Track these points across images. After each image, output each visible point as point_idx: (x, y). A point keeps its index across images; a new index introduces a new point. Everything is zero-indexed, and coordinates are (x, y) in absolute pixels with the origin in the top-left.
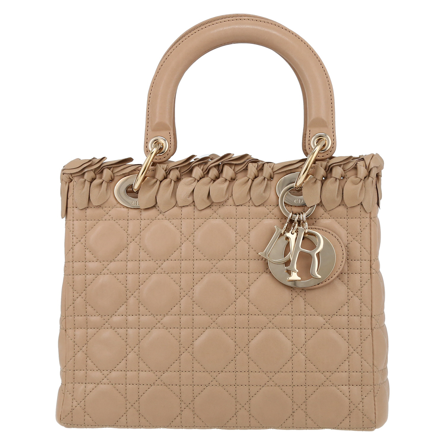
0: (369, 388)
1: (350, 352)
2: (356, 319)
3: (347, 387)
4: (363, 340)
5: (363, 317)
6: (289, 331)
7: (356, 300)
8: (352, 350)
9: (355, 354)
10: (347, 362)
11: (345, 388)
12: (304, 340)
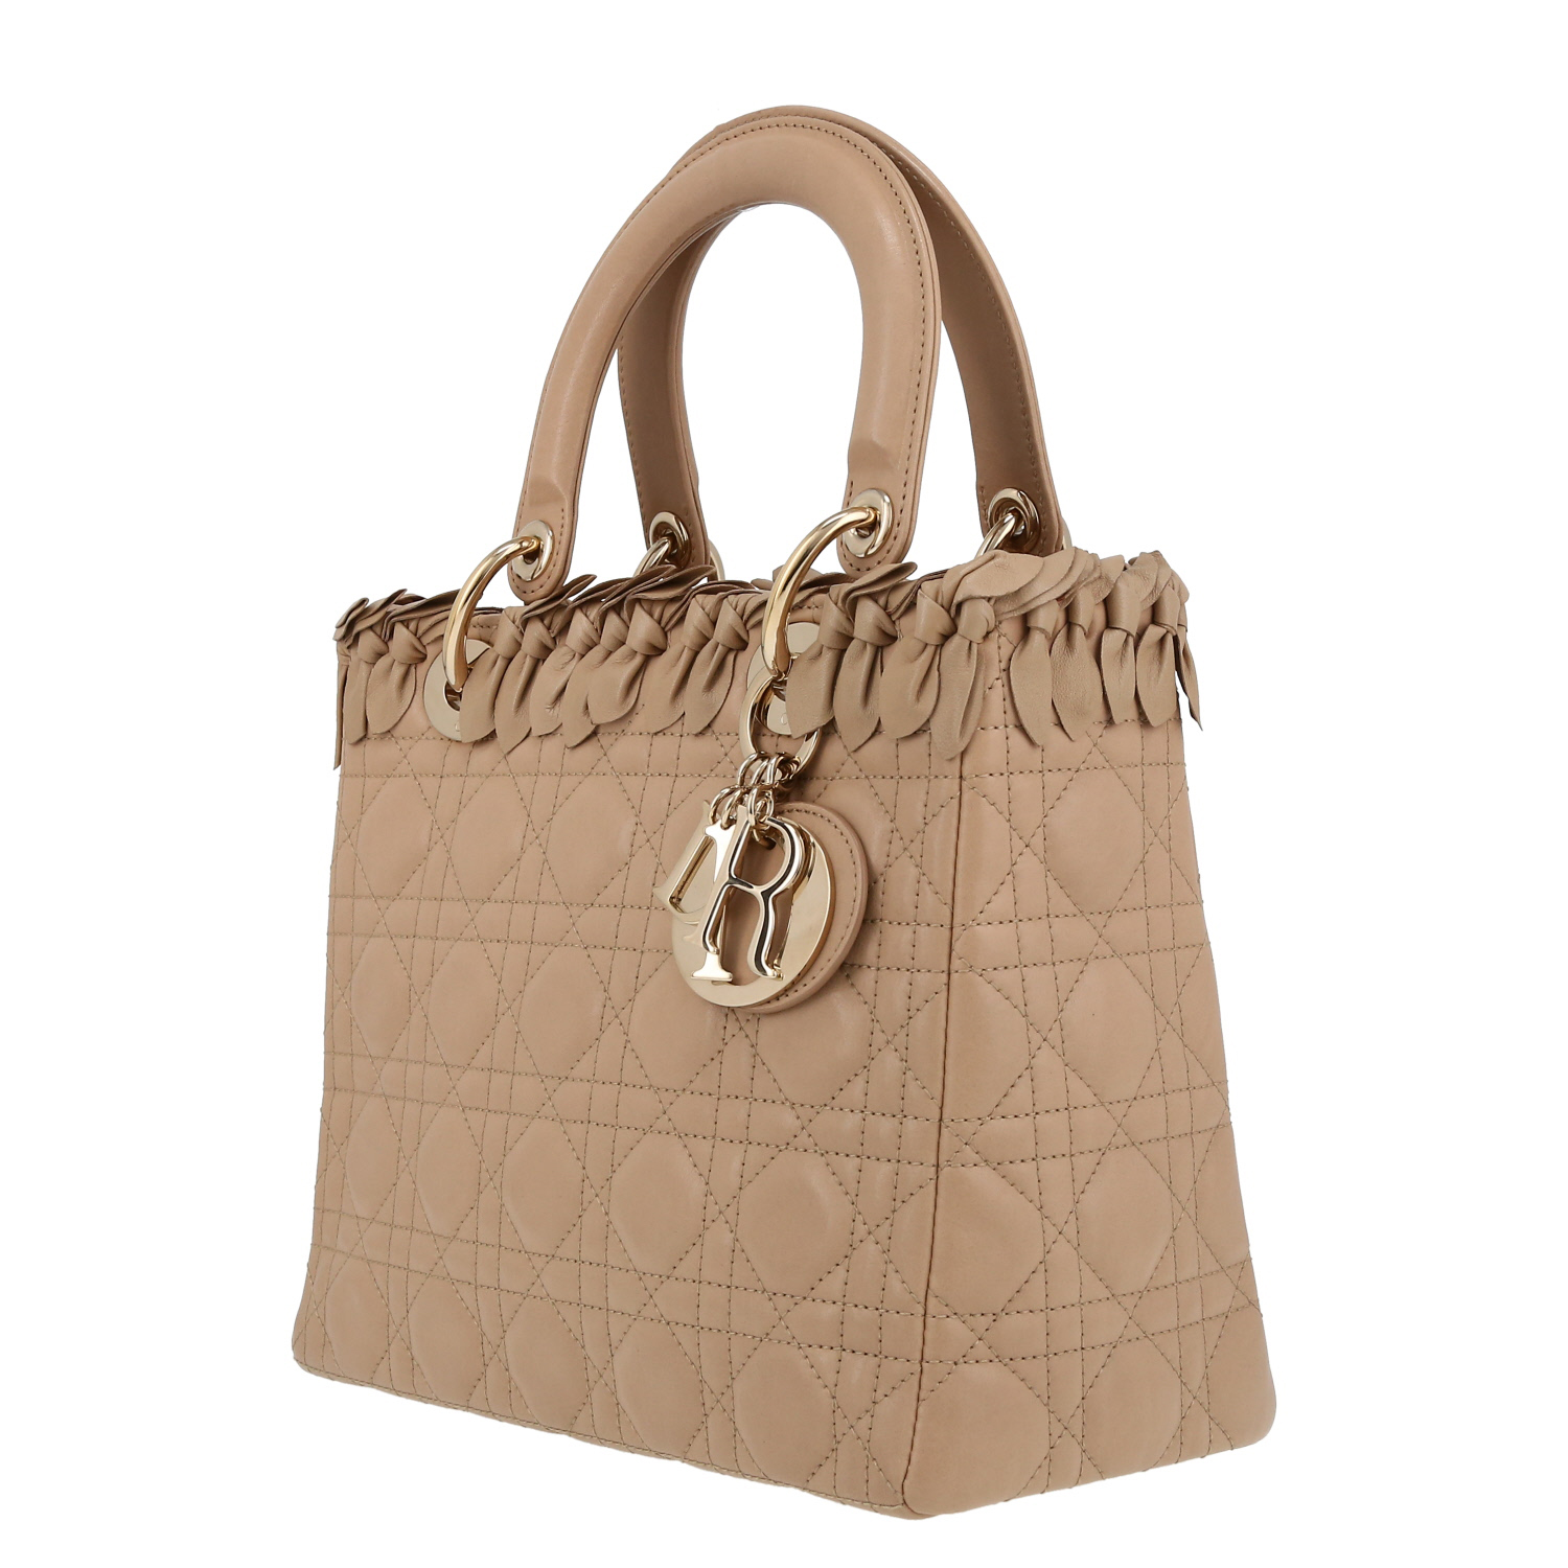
0: (897, 1368)
1: (856, 1237)
2: (886, 1126)
3: (834, 1354)
4: (898, 1204)
5: (910, 1123)
6: (706, 1146)
7: (890, 1062)
8: (861, 1230)
9: (870, 1247)
10: (841, 1271)
11: (826, 1358)
12: (735, 1181)
